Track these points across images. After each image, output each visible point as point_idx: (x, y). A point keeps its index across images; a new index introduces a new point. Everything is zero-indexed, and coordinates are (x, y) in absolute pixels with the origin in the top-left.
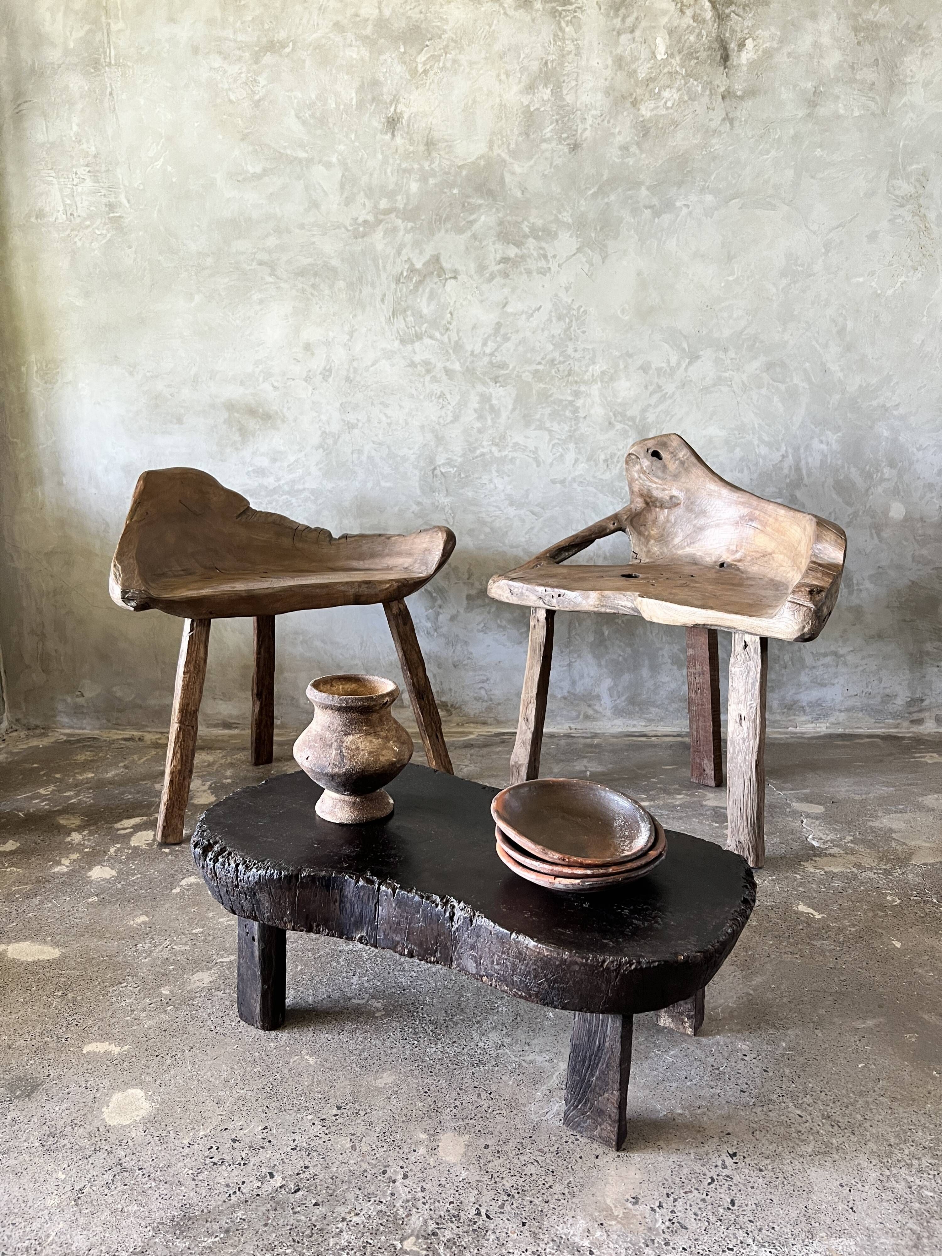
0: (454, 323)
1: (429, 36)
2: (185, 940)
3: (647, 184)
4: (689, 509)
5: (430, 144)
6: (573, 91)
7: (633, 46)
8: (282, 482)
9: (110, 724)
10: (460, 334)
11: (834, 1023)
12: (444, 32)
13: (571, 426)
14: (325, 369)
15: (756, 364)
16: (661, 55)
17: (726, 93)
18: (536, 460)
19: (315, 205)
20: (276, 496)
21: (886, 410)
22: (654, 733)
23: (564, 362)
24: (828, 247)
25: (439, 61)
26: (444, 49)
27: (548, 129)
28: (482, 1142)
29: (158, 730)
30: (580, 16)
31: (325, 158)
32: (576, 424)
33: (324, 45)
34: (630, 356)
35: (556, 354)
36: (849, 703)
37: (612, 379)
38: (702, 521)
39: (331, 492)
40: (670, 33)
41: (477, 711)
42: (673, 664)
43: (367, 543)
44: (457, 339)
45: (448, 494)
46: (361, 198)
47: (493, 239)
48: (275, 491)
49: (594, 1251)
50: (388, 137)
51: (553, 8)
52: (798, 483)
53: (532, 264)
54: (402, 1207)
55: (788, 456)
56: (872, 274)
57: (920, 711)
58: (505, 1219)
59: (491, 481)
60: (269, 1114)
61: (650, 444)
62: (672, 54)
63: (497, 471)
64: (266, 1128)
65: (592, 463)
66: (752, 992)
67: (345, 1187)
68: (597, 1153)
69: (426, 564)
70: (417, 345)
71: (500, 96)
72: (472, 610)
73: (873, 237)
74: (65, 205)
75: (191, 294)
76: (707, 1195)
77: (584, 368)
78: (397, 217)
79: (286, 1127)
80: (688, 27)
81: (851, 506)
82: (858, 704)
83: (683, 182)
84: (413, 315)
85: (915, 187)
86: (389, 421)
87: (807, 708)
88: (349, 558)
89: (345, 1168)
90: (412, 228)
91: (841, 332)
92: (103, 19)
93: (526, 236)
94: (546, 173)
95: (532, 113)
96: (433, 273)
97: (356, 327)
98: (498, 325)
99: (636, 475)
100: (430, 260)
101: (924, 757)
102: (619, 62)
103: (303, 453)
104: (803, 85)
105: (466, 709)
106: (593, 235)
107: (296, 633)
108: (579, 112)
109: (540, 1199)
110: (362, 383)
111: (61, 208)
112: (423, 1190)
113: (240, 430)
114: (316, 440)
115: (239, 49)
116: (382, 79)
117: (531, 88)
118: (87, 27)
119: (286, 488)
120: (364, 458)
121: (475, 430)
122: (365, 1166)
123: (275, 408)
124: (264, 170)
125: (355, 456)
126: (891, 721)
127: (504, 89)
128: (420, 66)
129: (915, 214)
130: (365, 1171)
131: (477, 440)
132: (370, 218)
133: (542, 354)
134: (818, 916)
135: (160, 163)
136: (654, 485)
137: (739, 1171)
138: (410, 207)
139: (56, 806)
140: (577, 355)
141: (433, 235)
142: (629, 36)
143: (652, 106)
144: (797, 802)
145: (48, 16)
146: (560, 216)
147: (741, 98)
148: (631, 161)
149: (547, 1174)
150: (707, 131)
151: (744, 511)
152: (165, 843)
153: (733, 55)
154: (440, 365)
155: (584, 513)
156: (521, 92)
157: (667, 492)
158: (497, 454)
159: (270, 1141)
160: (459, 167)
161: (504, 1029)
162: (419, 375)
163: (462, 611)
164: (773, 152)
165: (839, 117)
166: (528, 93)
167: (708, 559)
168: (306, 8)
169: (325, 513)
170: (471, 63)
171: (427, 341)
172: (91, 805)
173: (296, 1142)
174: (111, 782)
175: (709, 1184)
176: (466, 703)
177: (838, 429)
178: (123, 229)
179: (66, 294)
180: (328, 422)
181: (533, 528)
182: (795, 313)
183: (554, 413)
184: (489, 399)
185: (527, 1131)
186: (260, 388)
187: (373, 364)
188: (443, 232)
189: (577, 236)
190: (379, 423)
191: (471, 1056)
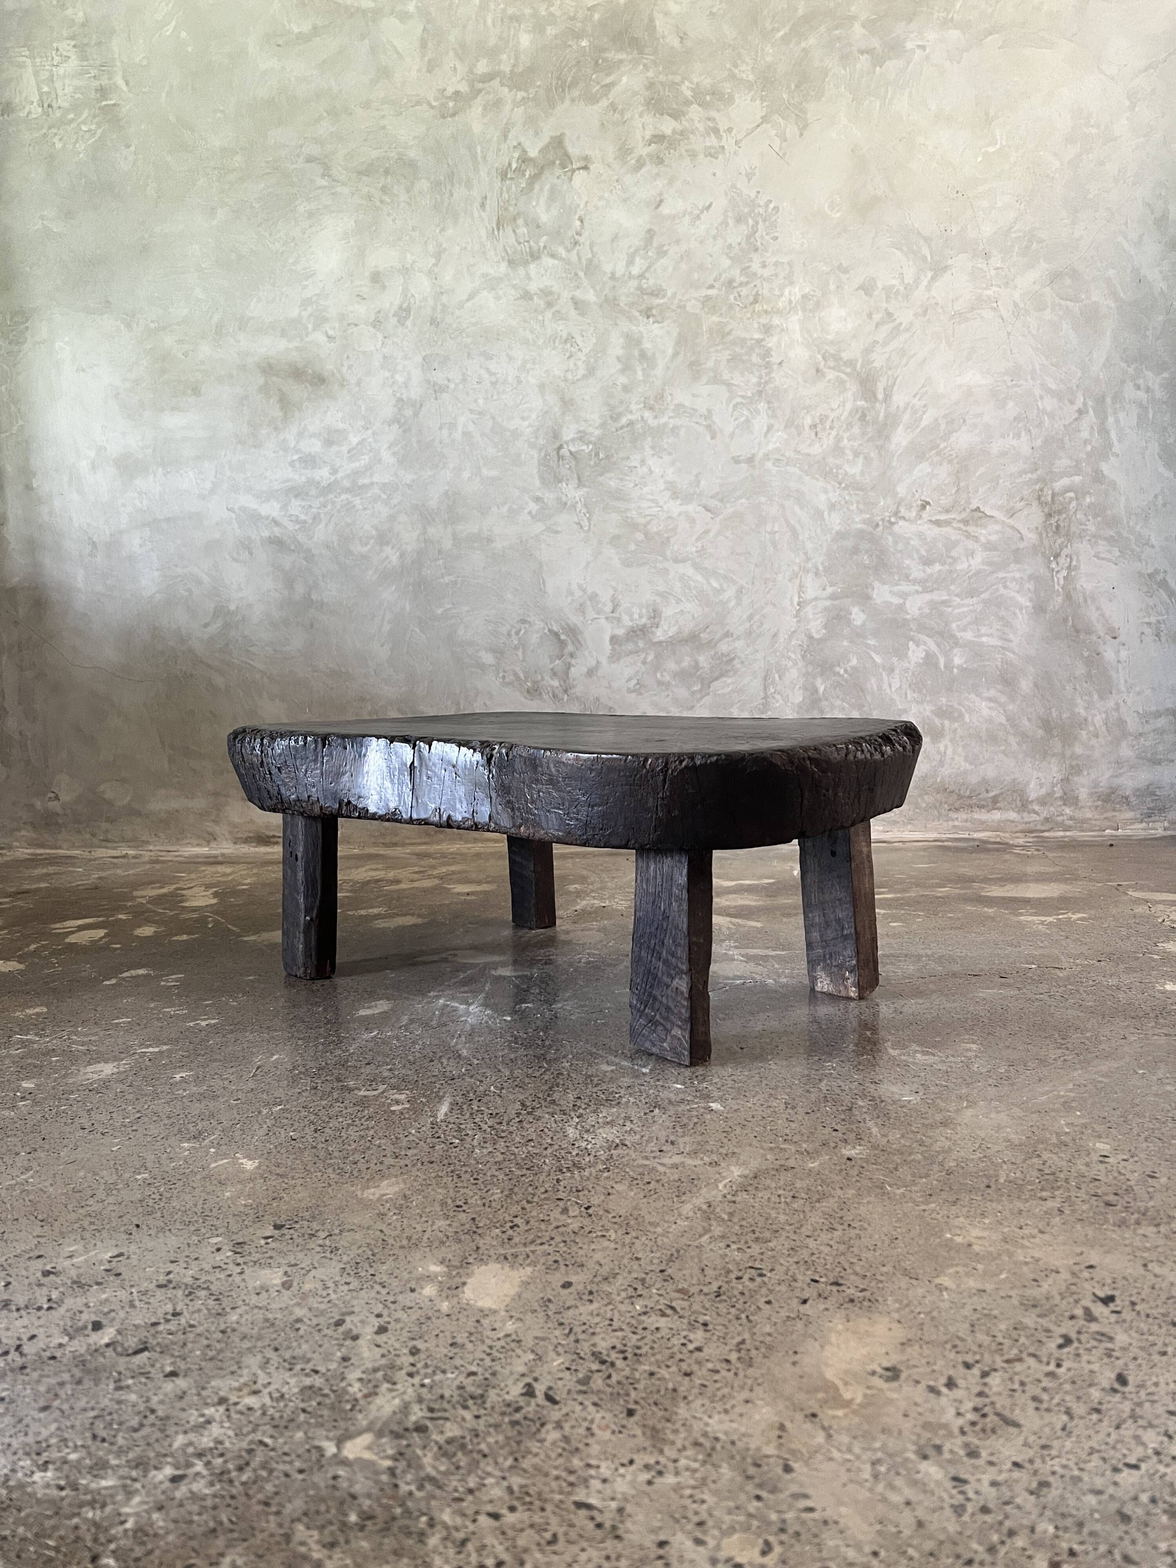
0: (586, 233)
8: (339, 475)
9: (96, 841)
10: (595, 249)
13: (760, 377)
14: (400, 308)
15: (1033, 275)
18: (709, 428)
19: (384, 73)
20: (331, 496)
23: (747, 283)
24: (1134, 97)
28: (558, 1278)
29: (163, 847)
31: (400, 7)
32: (768, 374)
35: (736, 272)
37: (818, 304)
39: (409, 486)
44: (589, 256)
45: (580, 484)
46: (450, 60)
47: (641, 109)
48: (329, 488)
49: (795, 1465)
53: (697, 143)
54: (360, 1380)
55: (1087, 412)
58: (586, 1403)
59: (643, 462)
63: (653, 448)
65: (793, 429)
67: (247, 1344)
68: (806, 1295)
70: (532, 267)
72: (618, 659)
74: (41, 95)
75: (213, 209)
76: (1059, 1366)
77: (777, 293)
78: (502, 85)
79: (162, 1254)
83: (914, 14)
84: (527, 224)
86: (493, 379)
87: (1133, 798)
89: (259, 1315)
90: (523, 98)
91: (1161, 222)
93: (688, 103)
94: (714, 10)
96: (553, 163)
97: (446, 246)
98: (650, 234)
100: (550, 143)
103: (370, 431)
106: (785, 96)
107: (363, 699)
109: (674, 1369)
110: (454, 326)
111: (35, 98)
112: (414, 1351)
113: (281, 401)
114: (388, 411)
119: (346, 483)
120: (458, 435)
121: (619, 388)
122: (299, 1312)
123: (331, 367)
124: (315, 28)
125: (445, 432)
130: (299, 1320)
131: (621, 402)
132: (464, 88)
133: (715, 274)
135: (171, 28)
137: (1126, 1325)
138: (520, 70)
140: (767, 272)
141: (553, 107)
144: (1137, 891)
146: (736, 71)
149: (692, 1326)
154: (566, 295)
155: (782, 506)
158: (652, 422)
159: (118, 1275)
160: (589, 9)
162: (536, 310)
169: (403, 518)
171: (547, 261)
172: (29, 910)
173: (171, 1276)
174: (71, 890)
175: (1060, 1347)
177: (1162, 367)
178: (118, 121)
179: (42, 218)
180: (406, 385)
181: (707, 532)
182: (1091, 196)
183: (734, 359)
184: (638, 342)
185: (655, 1261)
186: (309, 339)
187: (471, 297)
188: (567, 103)
189: (763, 99)
190: (479, 383)
191: (559, 1159)
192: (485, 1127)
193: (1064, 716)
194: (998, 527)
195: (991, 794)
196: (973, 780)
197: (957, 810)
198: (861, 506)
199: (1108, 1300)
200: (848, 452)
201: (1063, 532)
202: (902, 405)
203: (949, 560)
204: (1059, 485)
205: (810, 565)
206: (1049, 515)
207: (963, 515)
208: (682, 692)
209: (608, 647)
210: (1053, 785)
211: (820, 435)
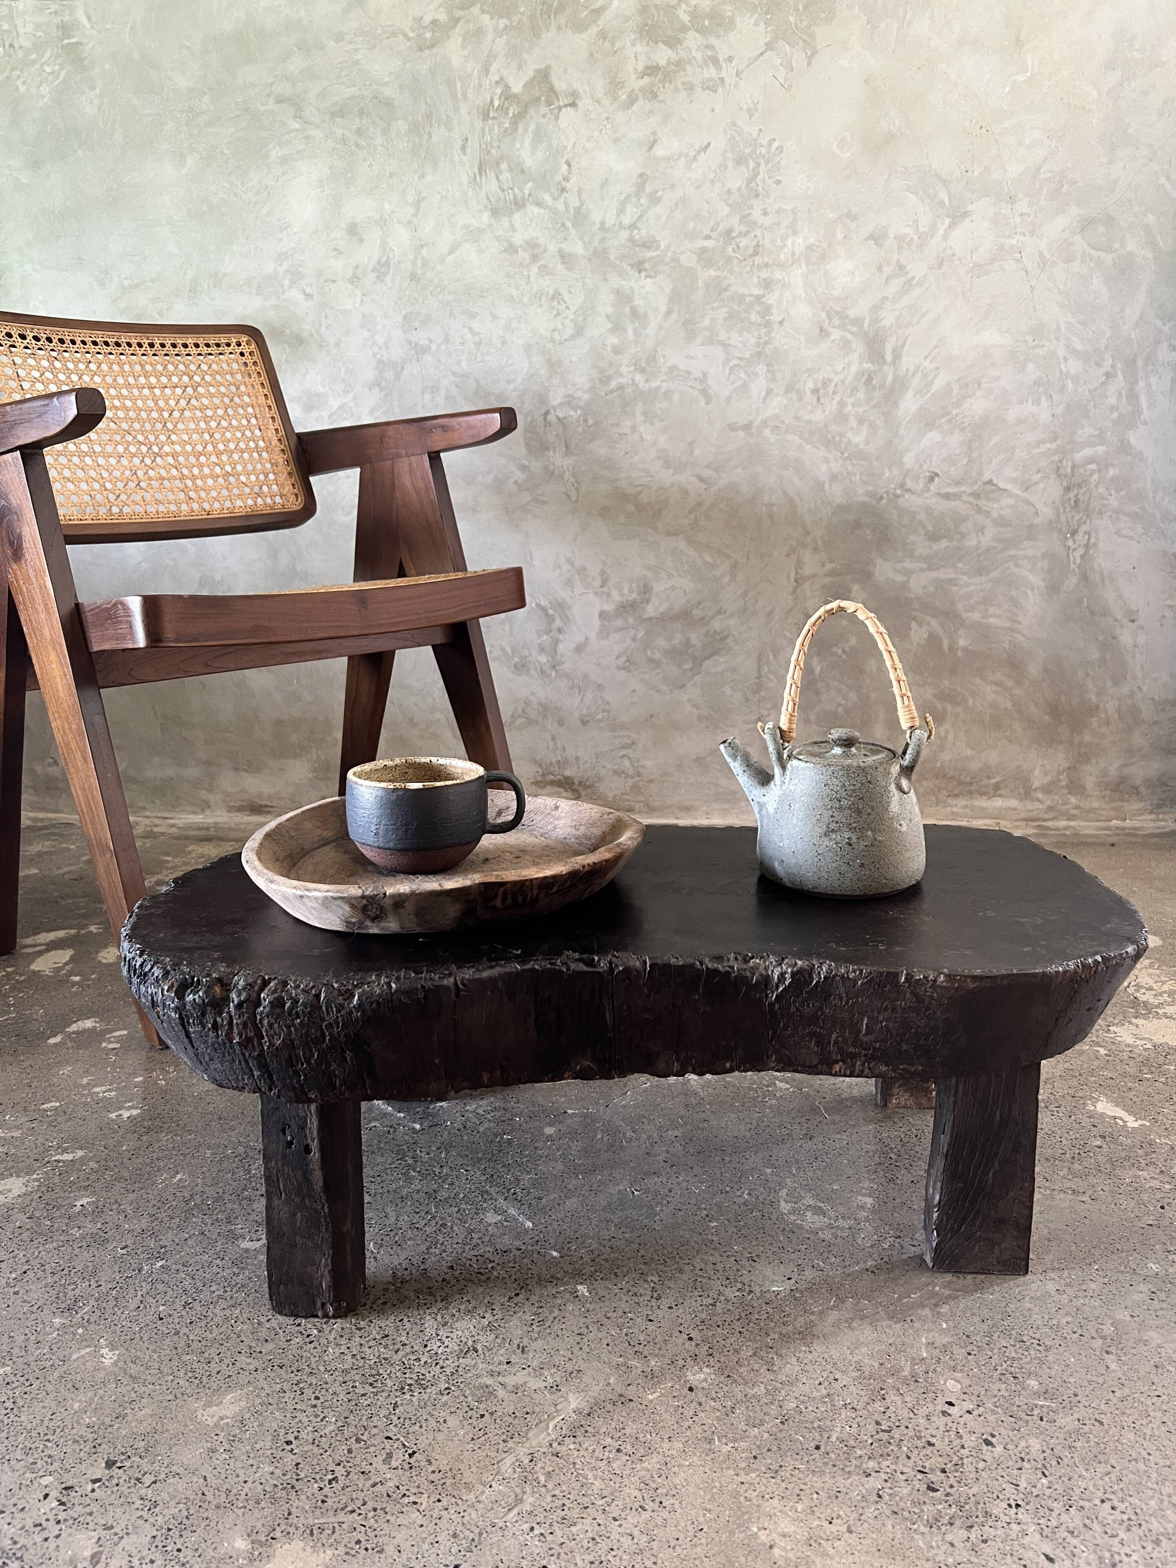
0: (574, 179)
2: (22, 1120)
10: (584, 197)
13: (760, 337)
14: (379, 263)
15: (1062, 223)
23: (747, 233)
29: (159, 815)
32: (768, 333)
34: (854, 218)
35: (735, 221)
37: (823, 257)
41: (619, 792)
44: (578, 204)
45: (568, 452)
47: (633, 37)
52: (1131, 420)
53: (694, 75)
55: (1116, 375)
59: (634, 428)
63: (644, 413)
65: (794, 395)
70: (517, 216)
72: (608, 635)
74: (2, 32)
75: (182, 155)
77: (779, 243)
78: (483, 12)
84: (510, 170)
86: (477, 339)
90: (506, 26)
93: (684, 29)
96: (538, 100)
97: (425, 193)
98: (643, 178)
100: (535, 77)
103: (350, 396)
105: (602, 788)
106: (792, 19)
110: (436, 282)
114: (368, 373)
120: (441, 399)
121: (609, 349)
123: (309, 327)
125: (427, 396)
131: (611, 364)
132: (442, 16)
133: (712, 223)
134: (1132, 1123)
140: (768, 221)
141: (538, 36)
154: (552, 248)
158: (643, 386)
162: (521, 265)
163: (593, 637)
171: (533, 210)
176: (602, 778)
178: (82, 61)
179: (8, 167)
180: (386, 346)
181: (701, 503)
182: (1131, 131)
183: (732, 316)
184: (629, 299)
186: (284, 297)
187: (452, 251)
188: (553, 30)
189: (767, 23)
190: (462, 344)
191: (406, 1368)
193: (1074, 702)
194: (1011, 501)
195: (993, 781)
196: (975, 766)
197: (956, 796)
198: (865, 478)
200: (851, 418)
201: (1082, 506)
202: (912, 368)
203: (956, 536)
204: (1079, 456)
205: (809, 539)
206: (1068, 489)
207: (975, 488)
208: (673, 671)
209: (597, 622)
210: (1059, 773)
211: (822, 400)
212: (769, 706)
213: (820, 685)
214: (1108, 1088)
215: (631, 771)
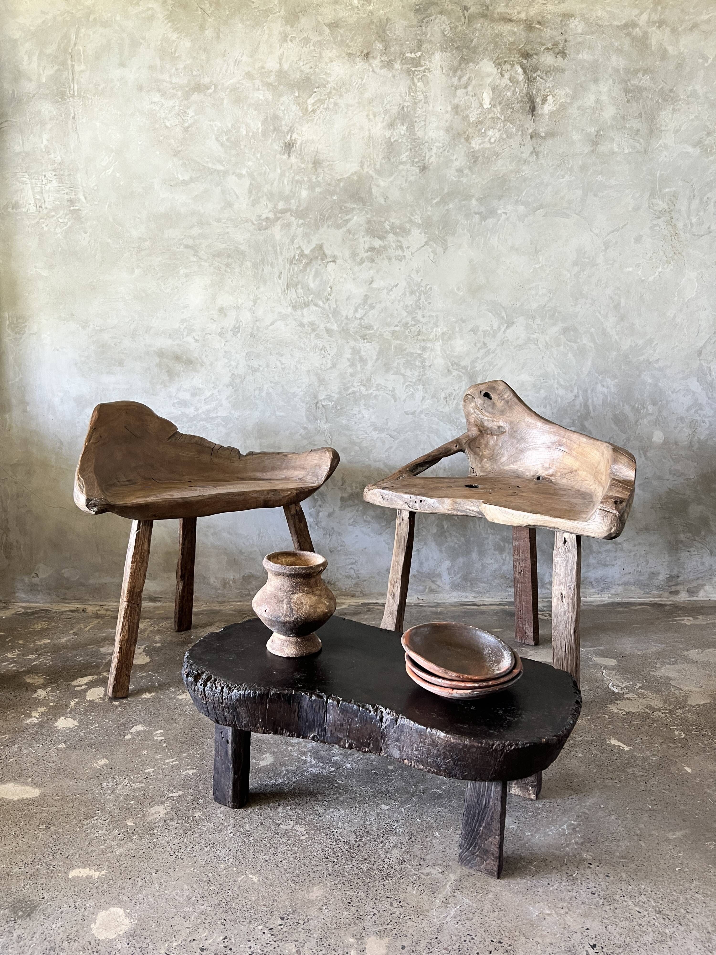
0: (333, 295)
1: (317, 85)
2: (140, 779)
3: (477, 197)
4: (512, 436)
5: (317, 163)
6: (423, 129)
7: (466, 98)
8: (200, 411)
9: (59, 599)
10: (338, 303)
11: (652, 835)
12: (328, 82)
13: (420, 373)
14: (234, 327)
15: (555, 330)
16: (486, 105)
17: (533, 134)
18: (394, 397)
19: (229, 205)
20: (195, 422)
21: (650, 364)
22: (481, 603)
23: (415, 325)
24: (607, 246)
25: (324, 103)
26: (328, 95)
27: (404, 156)
28: (399, 944)
30: (428, 75)
31: (238, 171)
32: (424, 371)
33: (238, 88)
35: (409, 319)
36: (625, 579)
37: (450, 338)
38: (523, 446)
39: (237, 419)
40: (493, 89)
41: (347, 587)
42: (495, 550)
43: (268, 459)
44: (335, 306)
45: (327, 421)
46: (264, 201)
47: (363, 234)
48: (194, 418)
50: (285, 157)
51: (408, 68)
52: (586, 416)
53: (392, 253)
55: (579, 397)
56: (638, 265)
57: (676, 585)
59: (360, 412)
60: (227, 926)
61: (482, 387)
62: (495, 104)
63: (365, 405)
64: (226, 938)
65: (435, 399)
66: (587, 812)
69: (317, 476)
70: (305, 310)
71: (369, 130)
72: (344, 509)
73: (638, 239)
74: (35, 200)
75: (132, 269)
77: (429, 330)
78: (291, 215)
79: (242, 936)
80: (506, 85)
81: (625, 433)
82: (632, 580)
83: (502, 196)
84: (302, 288)
85: (668, 204)
86: (283, 366)
87: (594, 583)
88: (255, 470)
90: (302, 223)
91: (617, 307)
92: (69, 62)
93: (387, 232)
94: (402, 186)
95: (392, 143)
96: (317, 258)
97: (259, 296)
98: (366, 297)
99: (472, 411)
100: (316, 248)
101: (683, 620)
102: (456, 109)
103: (217, 390)
104: (589, 130)
105: (340, 585)
106: (437, 233)
107: (209, 527)
108: (426, 144)
110: (263, 338)
111: (32, 202)
113: (168, 371)
114: (227, 380)
115: (174, 89)
116: (281, 114)
117: (391, 125)
118: (56, 67)
119: (203, 416)
120: (264, 394)
121: (349, 374)
123: (196, 355)
124: (191, 178)
125: (257, 392)
126: (656, 592)
127: (372, 126)
128: (310, 106)
129: (668, 223)
131: (349, 381)
132: (271, 215)
133: (399, 319)
134: (626, 748)
135: (111, 170)
136: (486, 418)
138: (301, 208)
139: (22, 668)
140: (425, 320)
141: (318, 229)
142: (464, 91)
143: (480, 141)
144: (596, 657)
145: (26, 58)
146: (413, 218)
147: (544, 138)
148: (464, 180)
150: (520, 160)
151: (555, 438)
152: (115, 697)
153: (539, 107)
154: (322, 326)
155: (429, 436)
156: (384, 128)
157: (495, 423)
158: (365, 393)
159: (231, 949)
160: (338, 180)
161: (403, 847)
162: (306, 333)
163: (337, 509)
164: (567, 177)
165: (614, 153)
166: (389, 129)
167: (528, 474)
168: (225, 61)
169: (233, 435)
170: (348, 106)
171: (313, 308)
172: (51, 666)
173: (252, 949)
174: (65, 647)
176: (339, 580)
177: (615, 377)
178: (80, 218)
179: (35, 267)
180: (237, 367)
181: (391, 448)
182: (584, 292)
183: (407, 362)
184: (359, 352)
185: (433, 933)
186: (184, 340)
187: (272, 324)
188: (325, 227)
189: (425, 233)
190: (275, 368)
191: (381, 871)
192: (344, 850)
199: (594, 946)
209: (338, 503)
211: (448, 402)
212: (423, 543)
213: (447, 534)
214: (613, 733)
215: (355, 576)
